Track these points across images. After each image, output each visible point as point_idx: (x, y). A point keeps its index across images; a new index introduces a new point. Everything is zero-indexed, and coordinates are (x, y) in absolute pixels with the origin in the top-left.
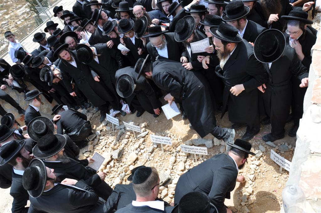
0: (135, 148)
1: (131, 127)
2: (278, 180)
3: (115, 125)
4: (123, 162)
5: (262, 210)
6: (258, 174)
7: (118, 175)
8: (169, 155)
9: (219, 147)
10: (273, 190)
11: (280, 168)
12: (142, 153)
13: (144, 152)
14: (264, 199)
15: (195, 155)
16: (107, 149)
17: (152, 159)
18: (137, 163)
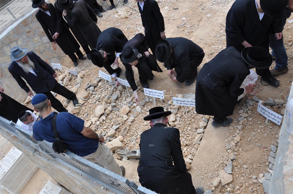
0: (129, 101)
1: (124, 83)
2: (264, 130)
3: (108, 81)
4: (116, 114)
5: (248, 155)
6: (246, 125)
7: (112, 126)
10: (259, 138)
11: (266, 119)
12: (134, 106)
13: (136, 105)
14: (250, 147)
15: (186, 108)
16: (100, 103)
17: (144, 112)
18: (129, 115)
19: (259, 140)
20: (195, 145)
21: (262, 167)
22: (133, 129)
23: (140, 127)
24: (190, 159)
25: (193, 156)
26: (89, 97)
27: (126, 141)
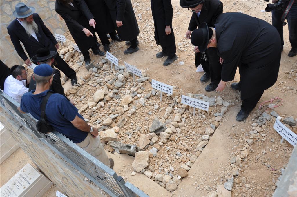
0: (133, 90)
2: (276, 150)
3: (114, 65)
4: (116, 102)
5: (254, 174)
6: (257, 140)
7: (109, 114)
8: (167, 104)
9: (220, 107)
10: (270, 158)
11: (281, 139)
12: (138, 97)
13: (140, 96)
14: (258, 165)
15: (194, 109)
16: (101, 87)
17: (147, 106)
18: (131, 106)
19: (269, 160)
20: (197, 152)
21: (267, 190)
22: (132, 122)
23: (140, 121)
24: (188, 166)
25: (192, 163)
26: (90, 78)
27: (122, 134)
